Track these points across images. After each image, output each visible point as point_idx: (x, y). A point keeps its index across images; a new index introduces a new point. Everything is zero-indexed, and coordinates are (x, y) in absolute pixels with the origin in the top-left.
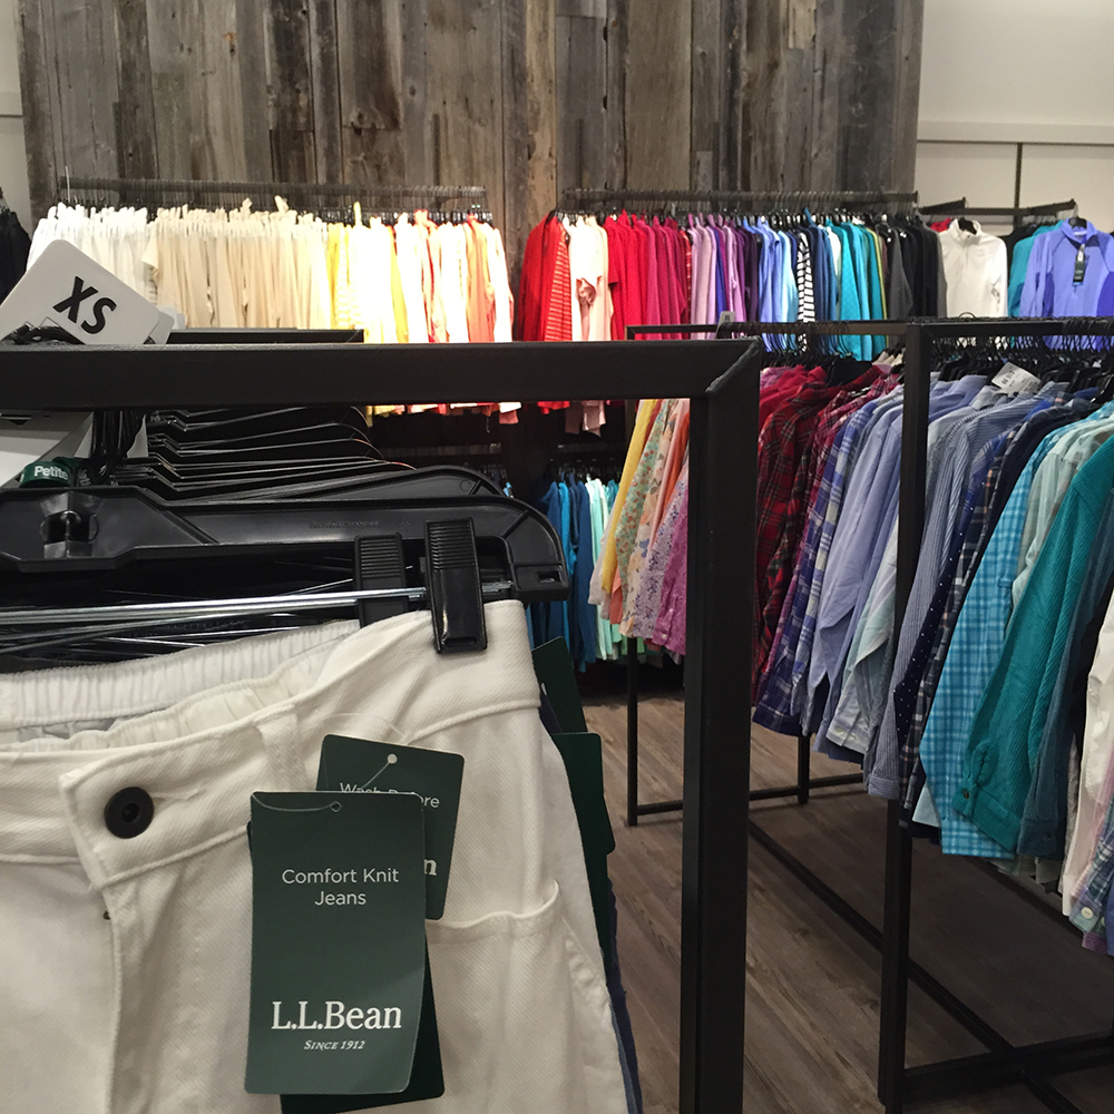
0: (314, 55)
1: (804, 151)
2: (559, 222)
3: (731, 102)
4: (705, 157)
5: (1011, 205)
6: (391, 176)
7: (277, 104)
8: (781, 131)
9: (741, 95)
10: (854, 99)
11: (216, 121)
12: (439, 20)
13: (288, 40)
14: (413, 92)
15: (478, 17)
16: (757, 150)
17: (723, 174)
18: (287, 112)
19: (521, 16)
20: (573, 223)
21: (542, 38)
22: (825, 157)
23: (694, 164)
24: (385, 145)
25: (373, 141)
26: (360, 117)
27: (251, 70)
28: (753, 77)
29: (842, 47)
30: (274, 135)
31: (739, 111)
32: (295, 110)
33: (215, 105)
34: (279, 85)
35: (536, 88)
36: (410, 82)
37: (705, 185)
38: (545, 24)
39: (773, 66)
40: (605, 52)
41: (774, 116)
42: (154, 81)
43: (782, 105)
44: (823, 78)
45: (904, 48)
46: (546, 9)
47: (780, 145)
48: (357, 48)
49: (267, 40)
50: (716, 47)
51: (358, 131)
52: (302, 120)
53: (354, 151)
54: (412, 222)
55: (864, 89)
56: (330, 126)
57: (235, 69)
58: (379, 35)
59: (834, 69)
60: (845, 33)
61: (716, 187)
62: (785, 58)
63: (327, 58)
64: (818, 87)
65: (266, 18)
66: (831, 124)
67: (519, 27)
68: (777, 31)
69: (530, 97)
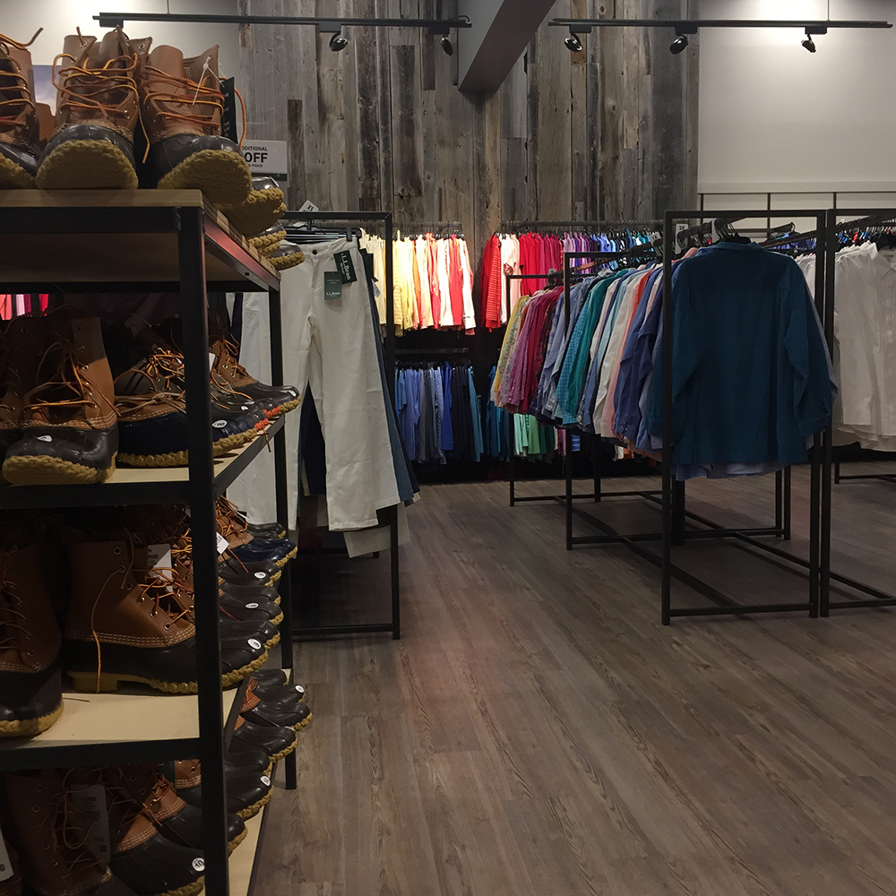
0: (381, 163)
1: (634, 200)
2: (498, 237)
3: (593, 177)
4: (580, 205)
5: (766, 227)
6: (418, 218)
7: (363, 186)
8: (621, 190)
9: (598, 173)
10: (661, 174)
11: (334, 195)
12: (442, 143)
13: (369, 156)
14: (429, 178)
15: (461, 140)
16: (608, 200)
17: (589, 213)
18: (368, 189)
19: (483, 139)
20: (504, 238)
21: (494, 148)
22: (645, 204)
23: (574, 208)
24: (415, 204)
25: (409, 201)
26: (403, 190)
27: (351, 170)
28: (605, 165)
29: (653, 147)
30: (362, 200)
31: (598, 181)
32: (371, 188)
33: (334, 188)
34: (364, 177)
35: (490, 173)
36: (428, 173)
37: (580, 219)
38: (495, 142)
39: (616, 158)
40: (526, 156)
41: (616, 184)
42: (306, 178)
43: (621, 178)
44: (643, 163)
45: (688, 146)
46: (496, 136)
47: (621, 198)
48: (402, 158)
49: (359, 155)
50: (584, 150)
51: (402, 197)
52: (375, 193)
53: (400, 207)
54: (424, 239)
55: (666, 168)
56: (388, 195)
57: (344, 169)
58: (413, 151)
59: (649, 158)
60: (655, 140)
61: (586, 218)
62: (622, 154)
63: (387, 163)
64: (641, 168)
65: (359, 146)
66: (649, 186)
67: (482, 145)
68: (617, 141)
69: (488, 178)
